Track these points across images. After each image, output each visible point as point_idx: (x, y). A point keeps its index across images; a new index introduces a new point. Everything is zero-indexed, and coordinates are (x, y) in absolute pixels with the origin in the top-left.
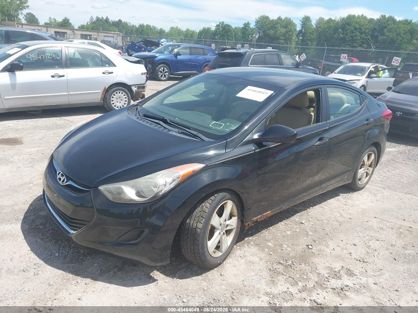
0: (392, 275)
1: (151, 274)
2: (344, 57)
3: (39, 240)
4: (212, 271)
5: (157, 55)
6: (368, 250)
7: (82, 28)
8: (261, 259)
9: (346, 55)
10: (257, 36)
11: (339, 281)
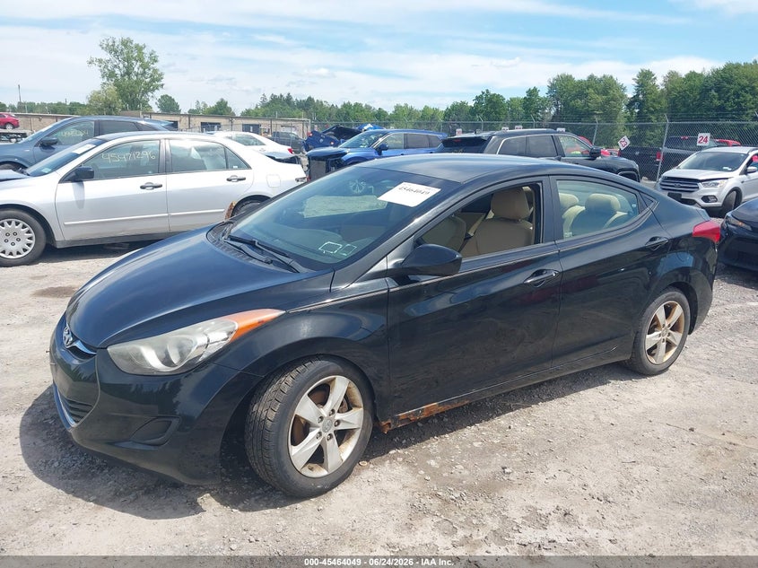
0: (653, 528)
1: (199, 500)
2: (703, 138)
3: (39, 442)
4: (306, 502)
5: (347, 150)
6: (625, 481)
7: (247, 114)
8: (405, 487)
9: (708, 135)
10: (553, 112)
11: (542, 531)
